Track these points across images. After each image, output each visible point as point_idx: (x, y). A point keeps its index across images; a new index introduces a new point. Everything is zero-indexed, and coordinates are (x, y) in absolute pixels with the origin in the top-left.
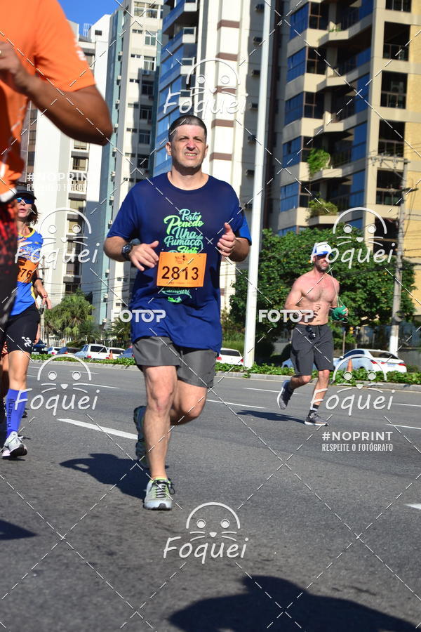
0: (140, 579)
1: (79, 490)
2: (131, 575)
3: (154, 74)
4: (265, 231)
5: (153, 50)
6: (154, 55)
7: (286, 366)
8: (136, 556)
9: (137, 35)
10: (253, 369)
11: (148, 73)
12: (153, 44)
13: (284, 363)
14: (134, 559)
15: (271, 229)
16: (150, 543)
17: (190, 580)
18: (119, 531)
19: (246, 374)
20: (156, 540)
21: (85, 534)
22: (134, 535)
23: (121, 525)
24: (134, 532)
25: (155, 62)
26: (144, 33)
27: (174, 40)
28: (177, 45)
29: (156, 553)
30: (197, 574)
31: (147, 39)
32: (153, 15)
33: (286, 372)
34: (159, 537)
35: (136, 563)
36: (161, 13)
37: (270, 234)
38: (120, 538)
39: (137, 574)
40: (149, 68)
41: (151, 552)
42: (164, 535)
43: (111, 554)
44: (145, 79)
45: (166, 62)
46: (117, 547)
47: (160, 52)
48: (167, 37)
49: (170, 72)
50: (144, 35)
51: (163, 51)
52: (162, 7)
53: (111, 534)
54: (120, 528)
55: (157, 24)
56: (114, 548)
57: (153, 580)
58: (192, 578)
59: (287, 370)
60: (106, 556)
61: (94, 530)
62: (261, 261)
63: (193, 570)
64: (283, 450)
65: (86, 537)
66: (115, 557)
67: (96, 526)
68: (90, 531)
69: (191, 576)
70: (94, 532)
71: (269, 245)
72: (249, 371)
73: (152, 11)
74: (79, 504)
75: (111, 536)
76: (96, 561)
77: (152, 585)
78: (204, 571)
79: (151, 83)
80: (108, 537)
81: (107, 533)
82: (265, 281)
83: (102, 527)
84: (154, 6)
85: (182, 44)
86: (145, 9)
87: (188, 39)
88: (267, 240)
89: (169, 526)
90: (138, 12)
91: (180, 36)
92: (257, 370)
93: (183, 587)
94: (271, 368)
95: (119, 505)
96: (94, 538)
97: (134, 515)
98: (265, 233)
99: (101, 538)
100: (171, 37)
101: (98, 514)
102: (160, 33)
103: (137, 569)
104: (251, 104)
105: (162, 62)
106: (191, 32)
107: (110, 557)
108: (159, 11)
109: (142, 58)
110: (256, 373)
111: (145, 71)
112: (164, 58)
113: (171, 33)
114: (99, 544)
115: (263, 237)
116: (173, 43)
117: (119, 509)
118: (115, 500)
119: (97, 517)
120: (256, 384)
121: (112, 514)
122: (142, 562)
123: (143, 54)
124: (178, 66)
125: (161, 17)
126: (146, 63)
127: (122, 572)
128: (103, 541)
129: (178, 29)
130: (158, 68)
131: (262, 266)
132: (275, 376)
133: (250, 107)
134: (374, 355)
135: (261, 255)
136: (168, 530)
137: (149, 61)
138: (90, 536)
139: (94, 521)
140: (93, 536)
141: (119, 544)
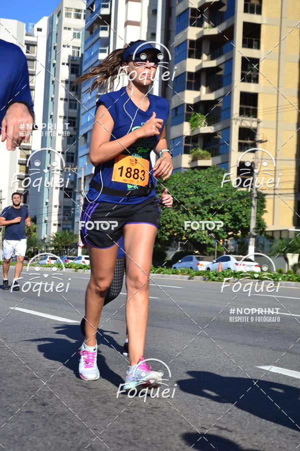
0: (64, 423)
2: (57, 420)
3: (79, 59)
5: (79, 42)
6: (79, 46)
7: (175, 268)
8: (62, 406)
9: (67, 31)
11: (75, 59)
12: (79, 37)
13: (174, 266)
14: (60, 408)
16: (72, 396)
17: (99, 423)
21: (26, 391)
22: (61, 391)
23: (52, 384)
24: (61, 389)
25: (80, 51)
26: (72, 30)
27: (94, 35)
28: (95, 38)
29: (76, 404)
30: (106, 418)
31: (74, 34)
32: (78, 17)
33: (174, 272)
34: (79, 392)
35: (62, 411)
36: (84, 15)
39: (62, 419)
40: (76, 55)
41: (72, 403)
42: (82, 391)
43: (44, 404)
44: (73, 63)
45: (88, 51)
46: (48, 400)
47: (83, 43)
48: (89, 32)
49: (91, 58)
50: (72, 31)
51: (86, 43)
52: (85, 11)
55: (81, 24)
56: (46, 400)
57: (73, 423)
58: (101, 421)
59: (176, 271)
60: (40, 406)
61: (33, 388)
63: (102, 415)
64: (170, 329)
65: (26, 393)
66: (46, 407)
68: (30, 388)
69: (101, 419)
70: (32, 389)
73: (77, 14)
74: (22, 369)
75: (44, 392)
76: (33, 410)
77: (72, 426)
78: (110, 416)
79: (78, 65)
80: (42, 392)
84: (79, 11)
85: (99, 38)
86: (73, 12)
87: (103, 34)
89: (87, 384)
90: (68, 15)
91: (98, 32)
92: (153, 271)
93: (95, 428)
94: (164, 269)
95: (51, 369)
97: (62, 376)
100: (91, 33)
102: (84, 30)
103: (62, 415)
105: (85, 51)
106: (105, 29)
107: (43, 407)
108: (83, 14)
109: (71, 47)
110: (153, 273)
111: (73, 57)
112: (87, 47)
113: (91, 30)
114: (36, 397)
116: (93, 37)
117: (51, 372)
118: (48, 365)
121: (46, 376)
122: (66, 410)
123: (71, 44)
124: (96, 54)
125: (84, 18)
126: (74, 51)
127: (51, 417)
128: (38, 395)
129: (96, 27)
130: (82, 55)
132: (167, 275)
134: (238, 259)
136: (85, 387)
137: (76, 50)
138: (30, 391)
139: (33, 381)
140: (31, 392)
141: (50, 397)
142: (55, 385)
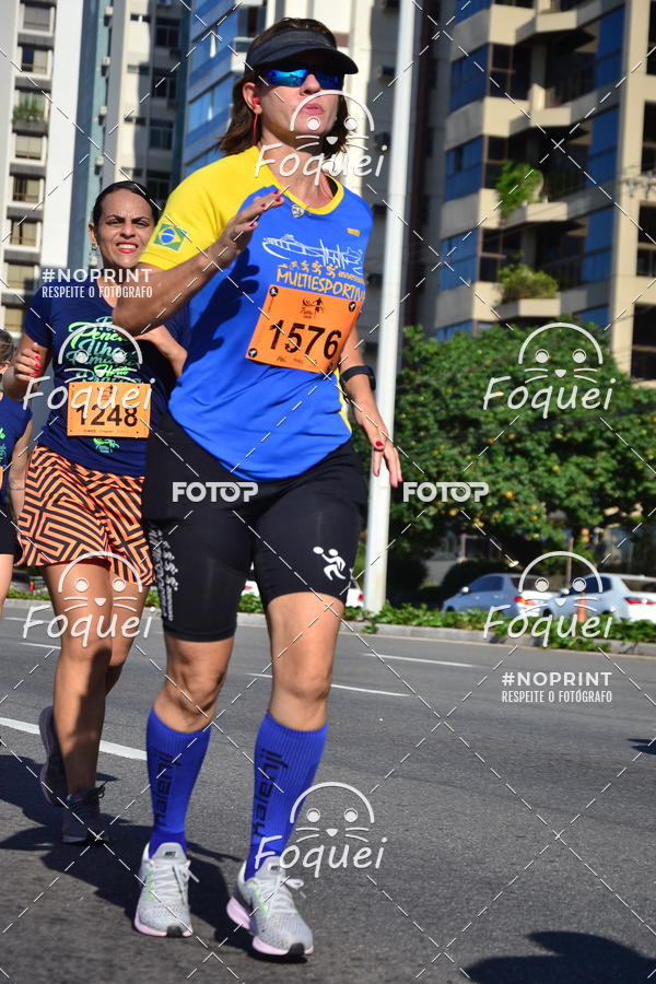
1: (25, 865)
3: (180, 4)
4: (408, 331)
7: (450, 609)
10: (383, 614)
11: (168, 3)
13: (447, 603)
15: (420, 327)
16: (172, 975)
18: (107, 950)
19: (368, 624)
20: (182, 968)
21: (37, 957)
23: (110, 937)
24: (139, 953)
33: (451, 621)
34: (189, 962)
37: (418, 337)
38: (110, 965)
44: (164, 14)
53: (90, 956)
54: (109, 943)
59: (453, 617)
61: (57, 948)
62: (400, 392)
64: (444, 783)
65: (38, 963)
67: (60, 939)
68: (48, 950)
70: (54, 953)
71: (417, 359)
72: (375, 620)
74: (24, 895)
75: (90, 960)
79: (175, 23)
80: (84, 962)
81: (83, 954)
82: (408, 433)
83: (73, 941)
88: (412, 349)
92: (390, 616)
94: (420, 613)
96: (56, 963)
98: (408, 335)
99: (70, 965)
101: (64, 915)
104: (379, 68)
110: (389, 623)
114: (67, 977)
115: (404, 343)
119: (63, 920)
120: (389, 646)
121: (93, 914)
128: (73, 970)
131: (402, 402)
132: (428, 629)
133: (379, 75)
134: (631, 586)
135: (400, 380)
138: (48, 959)
139: (57, 928)
140: (53, 960)
141: (107, 976)
142: (121, 942)
